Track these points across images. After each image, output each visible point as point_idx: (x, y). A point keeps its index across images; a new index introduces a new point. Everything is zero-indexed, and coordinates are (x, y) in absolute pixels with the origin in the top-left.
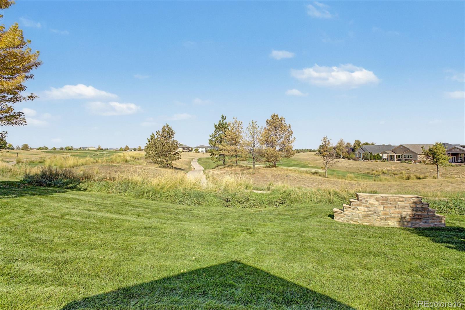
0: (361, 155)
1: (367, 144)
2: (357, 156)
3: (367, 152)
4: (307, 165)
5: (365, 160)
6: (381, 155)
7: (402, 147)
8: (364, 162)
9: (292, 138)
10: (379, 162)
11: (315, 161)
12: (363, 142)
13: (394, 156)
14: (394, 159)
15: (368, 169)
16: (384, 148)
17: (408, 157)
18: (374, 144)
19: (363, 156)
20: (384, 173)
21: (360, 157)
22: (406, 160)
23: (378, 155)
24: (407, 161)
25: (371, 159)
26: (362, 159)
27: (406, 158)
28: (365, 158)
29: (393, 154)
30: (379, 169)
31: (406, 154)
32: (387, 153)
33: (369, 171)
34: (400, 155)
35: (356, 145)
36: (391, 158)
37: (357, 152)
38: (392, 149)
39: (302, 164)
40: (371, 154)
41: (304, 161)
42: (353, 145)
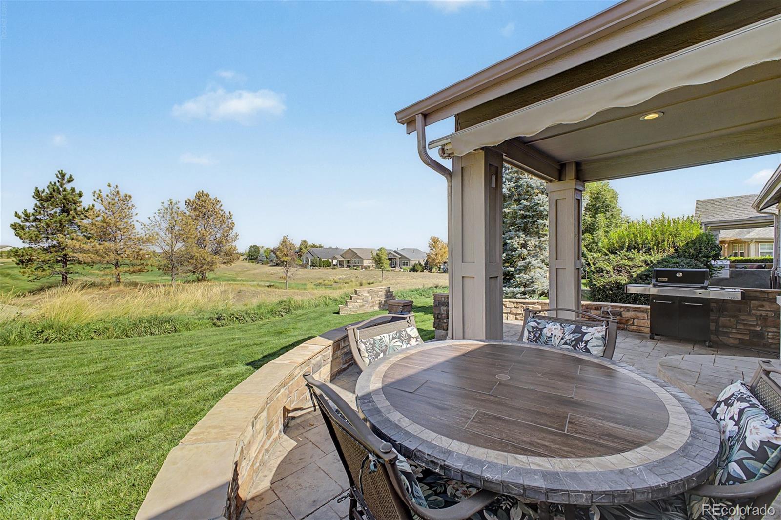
0: (309, 261)
1: (314, 246)
2: (304, 263)
3: (316, 256)
4: (234, 277)
5: (314, 268)
6: (330, 260)
7: (350, 251)
8: (313, 270)
9: (232, 234)
10: (329, 270)
11: (245, 271)
12: (310, 243)
13: (343, 261)
14: (343, 265)
15: (319, 279)
16: (333, 252)
17: (356, 263)
18: (321, 247)
19: (311, 262)
20: (335, 282)
21: (308, 264)
22: (354, 266)
23: (328, 260)
24: (355, 268)
25: (320, 266)
26: (311, 266)
27: (354, 264)
28: (313, 265)
29: (343, 259)
30: (331, 278)
31: (354, 260)
32: (336, 258)
33: (320, 282)
34: (348, 261)
35: (303, 247)
36: (341, 264)
37: (304, 257)
38: (341, 253)
39: (224, 276)
40: (320, 259)
41: (227, 272)
42: (298, 247)
